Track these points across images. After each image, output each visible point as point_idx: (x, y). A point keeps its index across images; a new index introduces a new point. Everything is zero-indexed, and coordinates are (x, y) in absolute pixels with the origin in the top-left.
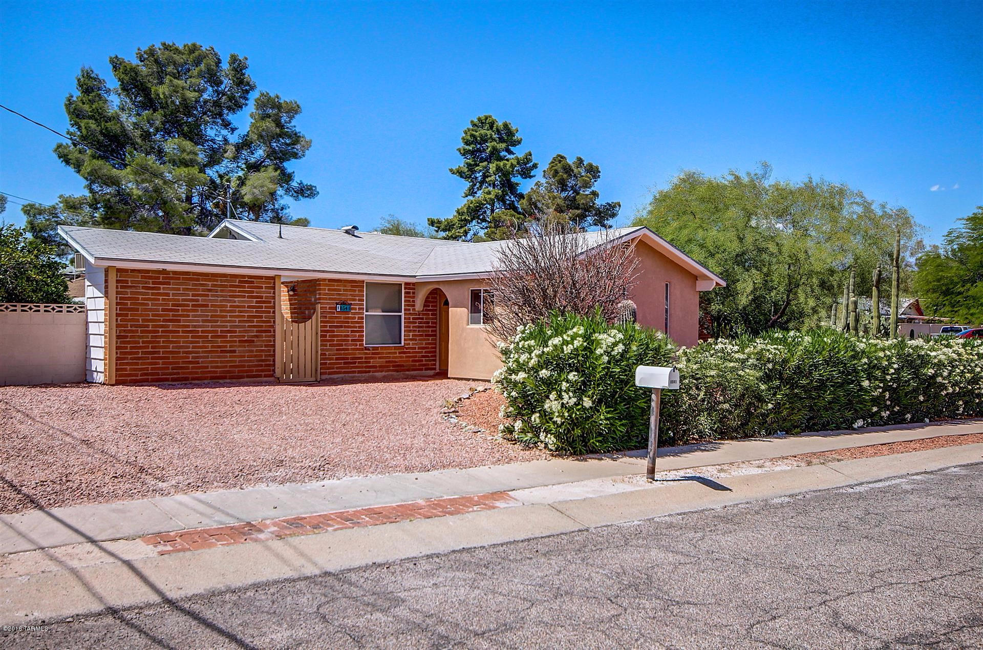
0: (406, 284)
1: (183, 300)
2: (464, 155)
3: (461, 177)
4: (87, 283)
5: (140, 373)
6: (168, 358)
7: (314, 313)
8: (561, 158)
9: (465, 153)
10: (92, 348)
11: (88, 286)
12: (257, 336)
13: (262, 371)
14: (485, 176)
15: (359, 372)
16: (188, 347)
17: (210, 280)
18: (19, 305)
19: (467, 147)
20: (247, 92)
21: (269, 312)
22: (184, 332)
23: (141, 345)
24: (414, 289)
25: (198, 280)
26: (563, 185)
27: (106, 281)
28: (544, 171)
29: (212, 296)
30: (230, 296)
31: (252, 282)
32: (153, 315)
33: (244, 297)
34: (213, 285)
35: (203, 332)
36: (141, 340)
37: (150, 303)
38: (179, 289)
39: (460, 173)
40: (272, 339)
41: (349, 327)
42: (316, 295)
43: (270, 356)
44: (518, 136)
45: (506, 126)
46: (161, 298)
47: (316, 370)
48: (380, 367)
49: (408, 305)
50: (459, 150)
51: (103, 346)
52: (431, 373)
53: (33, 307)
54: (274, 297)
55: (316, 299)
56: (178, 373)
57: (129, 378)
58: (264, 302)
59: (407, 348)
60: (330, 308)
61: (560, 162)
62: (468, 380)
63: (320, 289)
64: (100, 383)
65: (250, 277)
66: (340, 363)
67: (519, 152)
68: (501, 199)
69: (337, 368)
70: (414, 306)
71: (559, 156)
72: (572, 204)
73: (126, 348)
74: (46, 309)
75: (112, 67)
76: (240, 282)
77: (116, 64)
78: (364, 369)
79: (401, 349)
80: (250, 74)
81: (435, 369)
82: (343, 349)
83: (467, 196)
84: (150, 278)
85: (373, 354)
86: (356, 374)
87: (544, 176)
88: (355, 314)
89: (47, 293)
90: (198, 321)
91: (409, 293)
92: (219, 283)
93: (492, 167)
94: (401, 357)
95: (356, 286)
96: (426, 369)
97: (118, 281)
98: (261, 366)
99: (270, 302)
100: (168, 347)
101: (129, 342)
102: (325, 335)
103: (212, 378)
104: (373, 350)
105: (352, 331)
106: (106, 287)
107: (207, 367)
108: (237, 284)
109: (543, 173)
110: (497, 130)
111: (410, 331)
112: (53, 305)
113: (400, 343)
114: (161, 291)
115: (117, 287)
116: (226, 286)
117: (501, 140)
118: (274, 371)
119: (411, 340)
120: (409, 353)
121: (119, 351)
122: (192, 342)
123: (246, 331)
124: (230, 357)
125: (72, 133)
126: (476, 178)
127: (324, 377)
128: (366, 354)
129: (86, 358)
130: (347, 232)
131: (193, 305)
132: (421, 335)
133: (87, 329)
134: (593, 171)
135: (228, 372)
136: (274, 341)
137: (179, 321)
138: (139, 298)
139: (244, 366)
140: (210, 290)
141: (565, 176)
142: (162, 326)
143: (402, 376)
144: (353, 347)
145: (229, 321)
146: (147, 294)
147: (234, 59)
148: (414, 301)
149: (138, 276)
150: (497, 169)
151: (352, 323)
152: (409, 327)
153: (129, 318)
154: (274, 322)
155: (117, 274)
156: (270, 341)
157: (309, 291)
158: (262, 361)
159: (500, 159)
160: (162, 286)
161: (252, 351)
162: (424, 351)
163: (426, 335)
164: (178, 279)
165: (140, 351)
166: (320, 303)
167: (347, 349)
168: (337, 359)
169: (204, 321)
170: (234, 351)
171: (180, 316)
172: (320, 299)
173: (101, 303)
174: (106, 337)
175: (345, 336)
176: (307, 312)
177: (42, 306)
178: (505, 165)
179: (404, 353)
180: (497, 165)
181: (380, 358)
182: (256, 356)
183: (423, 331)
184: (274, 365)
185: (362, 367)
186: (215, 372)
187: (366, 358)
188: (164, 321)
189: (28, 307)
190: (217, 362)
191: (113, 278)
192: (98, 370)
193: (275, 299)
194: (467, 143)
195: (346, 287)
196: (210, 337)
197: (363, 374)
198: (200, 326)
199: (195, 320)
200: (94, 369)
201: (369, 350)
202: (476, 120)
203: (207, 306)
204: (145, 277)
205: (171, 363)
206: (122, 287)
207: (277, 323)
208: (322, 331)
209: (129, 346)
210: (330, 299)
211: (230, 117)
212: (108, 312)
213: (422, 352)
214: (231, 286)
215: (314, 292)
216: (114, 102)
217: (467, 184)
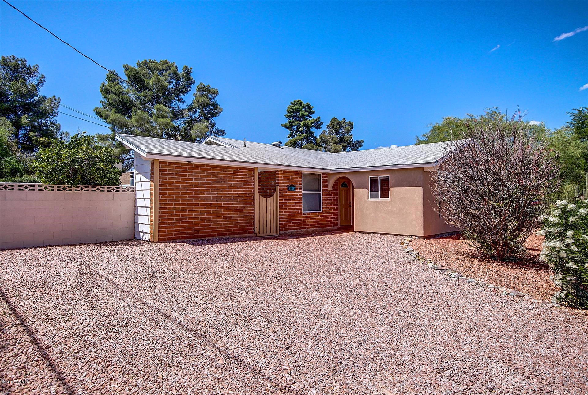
0: (323, 174)
1: (201, 183)
2: (287, 118)
3: (286, 128)
4: (136, 172)
5: (174, 233)
6: (192, 222)
7: (274, 192)
8: (335, 119)
9: (288, 117)
10: (139, 216)
11: (136, 174)
12: (244, 207)
13: (248, 229)
14: (298, 128)
15: (300, 228)
16: (204, 215)
17: (216, 170)
18: (90, 187)
19: (289, 114)
20: (191, 84)
21: (251, 191)
22: (201, 204)
23: (175, 214)
24: (327, 177)
25: (210, 170)
26: (337, 132)
27: (152, 170)
28: (327, 125)
29: (219, 180)
30: (229, 181)
31: (241, 172)
32: (182, 193)
33: (237, 181)
34: (219, 174)
35: (213, 204)
36: (174, 211)
37: (180, 185)
38: (198, 176)
39: (286, 126)
40: (253, 209)
41: (294, 200)
42: (276, 181)
43: (251, 219)
44: (313, 110)
45: (308, 105)
46: (187, 181)
47: (277, 228)
48: (311, 225)
49: (324, 187)
50: (285, 116)
51: (149, 214)
52: (336, 228)
53: (100, 188)
54: (254, 181)
55: (275, 183)
56: (198, 233)
57: (167, 237)
58: (248, 185)
59: (324, 213)
60: (284, 189)
61: (335, 121)
62: (370, 233)
63: (279, 177)
64: (147, 241)
65: (240, 168)
66: (290, 223)
67: (314, 117)
68: (306, 138)
69: (288, 226)
70: (327, 187)
71: (334, 118)
72: (341, 140)
73: (165, 216)
74: (108, 189)
75: (124, 70)
76: (235, 171)
77: (126, 68)
78: (303, 227)
79: (321, 214)
80: (192, 76)
81: (338, 225)
82: (292, 215)
83: (289, 137)
84: (181, 168)
85: (307, 217)
86: (299, 230)
87: (327, 128)
88: (297, 192)
89: (109, 178)
90: (210, 197)
91: (324, 180)
92: (222, 172)
93: (302, 123)
94: (321, 219)
95: (298, 175)
96: (334, 226)
97: (160, 170)
98: (247, 226)
99: (251, 185)
100: (192, 215)
101: (167, 212)
102: (282, 206)
103: (219, 235)
104: (307, 215)
105: (296, 203)
106: (152, 174)
107: (215, 228)
108: (233, 173)
109: (327, 126)
110: (304, 106)
111: (325, 203)
112: (113, 187)
113: (321, 210)
114: (188, 177)
115: (160, 175)
116: (226, 174)
117: (306, 111)
118: (254, 229)
119: (326, 208)
120: (325, 216)
121: (160, 218)
122: (206, 211)
123: (238, 204)
124: (229, 221)
125: (103, 102)
126: (294, 129)
127: (281, 232)
128: (303, 217)
129: (135, 223)
130: (275, 145)
131: (207, 187)
132: (331, 205)
133: (135, 203)
134: (351, 125)
135: (228, 231)
136: (254, 210)
137: (198, 197)
138: (173, 181)
139: (237, 227)
140: (217, 177)
141: (338, 127)
142: (188, 201)
143: (322, 230)
144: (297, 213)
145: (228, 197)
146: (179, 179)
147: (186, 68)
148: (327, 185)
149: (173, 166)
150: (304, 124)
151: (296, 198)
152: (325, 200)
153: (167, 195)
154: (254, 197)
155: (160, 165)
156: (252, 210)
157: (270, 178)
158: (248, 223)
159: (306, 120)
160: (188, 174)
161: (241, 217)
162: (332, 214)
163: (334, 205)
164: (198, 169)
165: (174, 218)
166: (279, 185)
167: (294, 215)
168: (288, 221)
169: (213, 197)
170: (231, 217)
171: (199, 194)
172: (278, 183)
173: (148, 185)
174: (151, 209)
175: (292, 206)
176: (268, 191)
177: (106, 187)
178: (308, 122)
179: (323, 216)
180: (304, 122)
181: (311, 219)
182: (244, 220)
183: (332, 203)
184: (254, 225)
185: (301, 225)
186: (220, 231)
187: (303, 220)
188: (190, 197)
189: (97, 188)
190: (221, 224)
191: (157, 167)
192: (144, 231)
193: (254, 183)
194: (289, 112)
195: (292, 175)
196: (217, 208)
197: (302, 230)
198: (211, 201)
199: (208, 197)
200: (141, 230)
201: (305, 214)
202: (293, 102)
203: (215, 187)
204: (177, 168)
205: (193, 226)
206: (163, 174)
207: (256, 198)
208: (280, 203)
209: (167, 214)
210: (284, 183)
211: (182, 97)
212: (153, 192)
213: (331, 215)
214: (229, 174)
215: (274, 179)
216: (125, 87)
217: (289, 132)
